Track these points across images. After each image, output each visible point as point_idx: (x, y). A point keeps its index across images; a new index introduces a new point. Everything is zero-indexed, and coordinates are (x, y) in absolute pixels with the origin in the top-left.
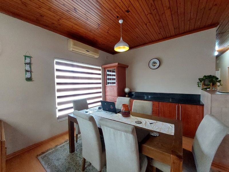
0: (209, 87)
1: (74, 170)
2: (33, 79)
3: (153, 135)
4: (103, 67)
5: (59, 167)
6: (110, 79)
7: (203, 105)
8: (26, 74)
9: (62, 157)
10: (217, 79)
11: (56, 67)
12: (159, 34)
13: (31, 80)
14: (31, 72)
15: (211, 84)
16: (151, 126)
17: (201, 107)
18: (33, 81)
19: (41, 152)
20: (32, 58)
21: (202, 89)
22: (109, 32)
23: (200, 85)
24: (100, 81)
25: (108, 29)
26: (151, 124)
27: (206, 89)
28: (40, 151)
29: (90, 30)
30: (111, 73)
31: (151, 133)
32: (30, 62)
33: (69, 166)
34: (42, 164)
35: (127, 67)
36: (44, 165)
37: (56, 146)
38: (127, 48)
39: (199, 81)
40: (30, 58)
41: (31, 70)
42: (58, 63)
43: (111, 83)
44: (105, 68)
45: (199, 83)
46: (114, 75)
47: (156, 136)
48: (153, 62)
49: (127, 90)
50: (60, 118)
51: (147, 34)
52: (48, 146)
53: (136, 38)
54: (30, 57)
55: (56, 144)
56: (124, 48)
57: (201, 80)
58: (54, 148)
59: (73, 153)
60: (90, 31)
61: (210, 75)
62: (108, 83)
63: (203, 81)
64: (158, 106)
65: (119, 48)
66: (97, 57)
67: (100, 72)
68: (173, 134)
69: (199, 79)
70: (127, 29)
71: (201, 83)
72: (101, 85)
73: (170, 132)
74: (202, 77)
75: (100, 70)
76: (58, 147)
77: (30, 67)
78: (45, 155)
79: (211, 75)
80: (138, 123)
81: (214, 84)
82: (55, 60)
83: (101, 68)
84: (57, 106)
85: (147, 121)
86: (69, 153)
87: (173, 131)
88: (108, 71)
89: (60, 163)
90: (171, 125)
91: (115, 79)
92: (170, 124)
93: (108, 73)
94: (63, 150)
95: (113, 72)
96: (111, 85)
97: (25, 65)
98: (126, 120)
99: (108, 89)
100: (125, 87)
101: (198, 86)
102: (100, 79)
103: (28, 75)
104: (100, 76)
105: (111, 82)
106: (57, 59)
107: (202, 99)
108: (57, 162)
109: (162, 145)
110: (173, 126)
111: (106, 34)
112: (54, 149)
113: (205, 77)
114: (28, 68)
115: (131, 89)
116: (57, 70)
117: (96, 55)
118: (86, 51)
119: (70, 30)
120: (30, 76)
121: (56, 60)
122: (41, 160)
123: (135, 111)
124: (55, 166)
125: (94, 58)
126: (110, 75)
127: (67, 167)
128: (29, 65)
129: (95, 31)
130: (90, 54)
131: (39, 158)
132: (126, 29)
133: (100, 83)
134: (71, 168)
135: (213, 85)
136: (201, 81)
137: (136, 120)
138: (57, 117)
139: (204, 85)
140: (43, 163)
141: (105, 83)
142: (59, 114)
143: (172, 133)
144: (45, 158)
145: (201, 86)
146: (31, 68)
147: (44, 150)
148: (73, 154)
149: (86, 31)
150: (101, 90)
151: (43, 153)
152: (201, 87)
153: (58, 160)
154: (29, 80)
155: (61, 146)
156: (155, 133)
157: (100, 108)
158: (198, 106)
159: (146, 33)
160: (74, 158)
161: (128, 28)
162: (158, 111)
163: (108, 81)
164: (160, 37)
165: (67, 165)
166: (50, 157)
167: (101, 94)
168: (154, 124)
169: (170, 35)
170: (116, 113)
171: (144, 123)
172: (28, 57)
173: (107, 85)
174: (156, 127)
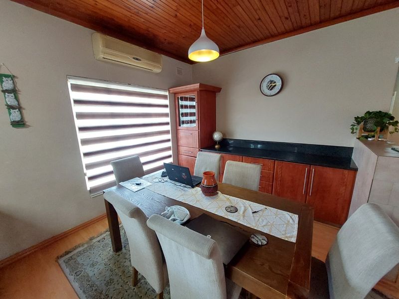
0: (373, 133)
1: (120, 285)
2: (27, 123)
3: (256, 243)
4: (171, 92)
5: (94, 279)
6: (186, 115)
7: (356, 170)
8: (10, 114)
9: (99, 260)
10: (392, 118)
11: (74, 95)
12: (287, 18)
13: (24, 124)
14: (20, 108)
15: (379, 129)
16: (254, 219)
17: (352, 172)
18: (29, 126)
19: (64, 251)
20: (17, 78)
21: (358, 139)
22: (178, 14)
23: (355, 131)
24: (168, 120)
25: (175, 8)
26: (254, 214)
27: (367, 137)
28: (63, 248)
29: (136, 10)
30: (188, 103)
31: (253, 238)
32: (15, 86)
33: (111, 277)
34: (66, 274)
35: (219, 90)
36: (68, 275)
37: (91, 239)
38: (214, 55)
39: (355, 122)
40: (12, 79)
41: (19, 104)
42: (76, 88)
43: (187, 122)
44: (175, 94)
45: (354, 126)
46: (193, 107)
47: (262, 245)
48: (270, 81)
49: (217, 136)
50: (93, 190)
51: (260, 19)
52: (78, 240)
53: (238, 29)
54: (13, 77)
55: (91, 236)
56: (210, 53)
57: (358, 120)
58: (86, 243)
59: (120, 253)
60: (137, 14)
61: (378, 110)
62: (183, 122)
63: (362, 123)
64: (272, 167)
65: (200, 53)
66: (158, 70)
67: (167, 102)
68: (294, 240)
69: (356, 119)
70: (218, 8)
71: (359, 127)
72: (168, 128)
73: (289, 235)
74: (361, 114)
75: (165, 97)
76: (94, 241)
77: (16, 98)
78: (71, 257)
79: (380, 111)
80: (231, 212)
81: (383, 128)
82: (69, 80)
83: (167, 93)
84: (85, 171)
85: (248, 205)
86: (111, 253)
87: (295, 233)
88: (182, 100)
89: (96, 271)
90: (293, 217)
91: (195, 113)
92: (290, 214)
93: (182, 103)
94: (101, 247)
95: (192, 99)
96: (187, 128)
97: (5, 95)
98: (210, 202)
99: (182, 134)
100: (214, 130)
101: (352, 133)
102: (166, 115)
103: (16, 116)
104: (167, 110)
105: (187, 120)
106: (75, 79)
107: (354, 157)
108: (90, 269)
109: (270, 268)
110: (296, 217)
111: (173, 20)
112: (86, 246)
113: (368, 114)
114: (10, 100)
115: (224, 134)
116: (77, 102)
117: (155, 66)
118: (134, 58)
119: (92, 11)
120: (20, 116)
121: (71, 82)
122: (63, 265)
123: (228, 183)
124: (88, 276)
125: (153, 73)
126: (186, 107)
127: (107, 279)
128: (12, 95)
129: (147, 14)
130: (142, 65)
131: (61, 261)
132: (215, 7)
133: (167, 124)
134: (115, 280)
135: (381, 131)
136: (359, 123)
137: (228, 204)
138: (89, 189)
139: (365, 131)
140: (67, 271)
141: (177, 122)
142: (90, 185)
143: (291, 237)
144: (70, 262)
145: (358, 131)
146: (18, 101)
147: (70, 247)
148: (119, 255)
149: (129, 13)
150: (169, 136)
151: (67, 253)
152: (358, 134)
153: (93, 265)
154: (19, 124)
155: (98, 239)
156: (260, 237)
157: (163, 175)
158: (346, 172)
159: (257, 17)
160: (120, 261)
161: (219, 6)
162: (271, 176)
163: (183, 119)
164: (288, 25)
165: (108, 274)
166: (79, 259)
167: (169, 144)
168: (260, 213)
169: (308, 22)
170: (193, 187)
171: (241, 213)
172: (6, 76)
173: (180, 126)
174: (263, 221)
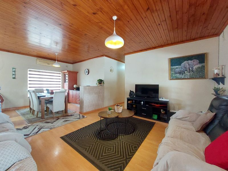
8: (13, 76)
18: (16, 79)
32: (15, 70)
44: (64, 73)
48: (87, 71)
49: (75, 86)
67: (60, 75)
102: (59, 79)
103: (14, 76)
106: (30, 69)
114: (14, 73)
116: (29, 74)
118: (48, 64)
133: (60, 82)
138: (28, 97)
141: (64, 82)
146: (15, 73)
150: (60, 86)
172: (14, 68)
